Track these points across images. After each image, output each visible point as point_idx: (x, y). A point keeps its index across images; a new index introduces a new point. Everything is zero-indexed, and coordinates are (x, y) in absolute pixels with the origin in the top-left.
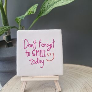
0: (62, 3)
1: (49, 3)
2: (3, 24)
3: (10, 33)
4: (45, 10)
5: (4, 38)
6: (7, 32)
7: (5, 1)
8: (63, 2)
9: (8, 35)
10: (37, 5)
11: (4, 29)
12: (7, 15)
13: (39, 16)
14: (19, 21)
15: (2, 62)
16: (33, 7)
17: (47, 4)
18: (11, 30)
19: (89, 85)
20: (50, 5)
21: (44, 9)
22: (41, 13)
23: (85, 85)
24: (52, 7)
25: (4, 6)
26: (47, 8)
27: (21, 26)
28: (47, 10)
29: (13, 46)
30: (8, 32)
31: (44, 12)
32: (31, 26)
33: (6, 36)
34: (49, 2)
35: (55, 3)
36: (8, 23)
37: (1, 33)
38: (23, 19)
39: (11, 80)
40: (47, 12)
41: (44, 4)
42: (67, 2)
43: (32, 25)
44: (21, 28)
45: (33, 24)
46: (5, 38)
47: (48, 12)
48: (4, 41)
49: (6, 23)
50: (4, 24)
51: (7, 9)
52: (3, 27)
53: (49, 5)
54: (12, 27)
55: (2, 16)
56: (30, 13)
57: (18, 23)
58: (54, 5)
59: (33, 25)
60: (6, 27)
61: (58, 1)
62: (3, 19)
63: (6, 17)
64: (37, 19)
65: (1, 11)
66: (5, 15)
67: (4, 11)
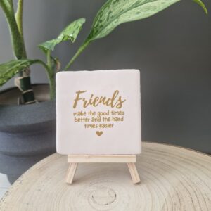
0: (138, 13)
1: (110, 12)
2: (14, 53)
4: (102, 26)
5: (17, 82)
6: (23, 70)
7: (18, 4)
8: (139, 10)
9: (25, 76)
11: (15, 66)
13: (89, 38)
16: (74, 22)
17: (107, 14)
18: (32, 67)
20: (112, 17)
21: (100, 24)
22: (95, 31)
24: (116, 20)
25: (17, 16)
26: (107, 23)
27: (51, 58)
28: (107, 26)
30: (25, 71)
31: (100, 29)
32: (73, 59)
33: (21, 78)
34: (112, 10)
35: (123, 12)
37: (9, 75)
38: (53, 49)
40: (105, 32)
41: (100, 14)
42: (147, 12)
43: (75, 57)
44: (51, 62)
45: (77, 54)
46: (19, 82)
47: (109, 32)
48: (17, 88)
49: (21, 53)
50: (16, 53)
53: (111, 15)
54: (32, 62)
55: (11, 36)
58: (121, 17)
59: (78, 57)
61: (130, 9)
62: (15, 43)
63: (20, 38)
64: (86, 45)
65: (9, 25)
66: (19, 34)
67: (17, 26)
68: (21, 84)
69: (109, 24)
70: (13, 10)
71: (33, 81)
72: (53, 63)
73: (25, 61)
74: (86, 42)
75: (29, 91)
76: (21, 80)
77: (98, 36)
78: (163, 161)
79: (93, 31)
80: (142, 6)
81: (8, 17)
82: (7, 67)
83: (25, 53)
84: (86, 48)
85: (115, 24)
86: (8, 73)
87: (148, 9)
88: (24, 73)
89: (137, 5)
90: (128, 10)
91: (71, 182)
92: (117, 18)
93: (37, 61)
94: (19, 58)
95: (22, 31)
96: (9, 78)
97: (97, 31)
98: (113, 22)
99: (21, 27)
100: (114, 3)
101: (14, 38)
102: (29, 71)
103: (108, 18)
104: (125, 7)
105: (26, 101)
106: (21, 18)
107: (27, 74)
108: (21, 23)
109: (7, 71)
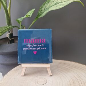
0: (56, 7)
1: (45, 7)
3: (12, 31)
4: (42, 13)
5: (7, 35)
6: (10, 30)
7: (9, 4)
10: (34, 9)
13: (37, 17)
14: (20, 22)
17: (44, 8)
18: (14, 29)
20: (46, 9)
23: (72, 79)
24: (48, 10)
25: (8, 9)
26: (44, 11)
27: (22, 25)
29: (15, 43)
32: (30, 26)
33: (9, 34)
35: (50, 7)
36: (11, 23)
37: (4, 32)
40: (43, 15)
41: (41, 8)
45: (32, 24)
46: (8, 35)
47: (45, 15)
48: (7, 38)
49: (9, 23)
50: (7, 23)
52: (6, 27)
53: (46, 8)
54: (14, 27)
55: (6, 17)
56: (27, 16)
60: (8, 27)
61: (53, 5)
62: (7, 19)
63: (9, 18)
65: (5, 12)
67: (8, 13)
68: (9, 36)
70: (7, 6)
71: (14, 35)
74: (36, 19)
75: (12, 39)
77: (41, 17)
79: (38, 15)
80: (58, 4)
82: (3, 28)
84: (35, 21)
85: (47, 11)
87: (60, 5)
88: (10, 32)
89: (56, 4)
91: (23, 75)
92: (48, 9)
93: (16, 26)
94: (9, 25)
95: (10, 15)
97: (40, 15)
99: (10, 13)
100: (47, 3)
101: (7, 17)
102: (13, 31)
103: (44, 10)
104: (51, 5)
105: (11, 43)
107: (12, 32)
108: (10, 12)
109: (4, 30)
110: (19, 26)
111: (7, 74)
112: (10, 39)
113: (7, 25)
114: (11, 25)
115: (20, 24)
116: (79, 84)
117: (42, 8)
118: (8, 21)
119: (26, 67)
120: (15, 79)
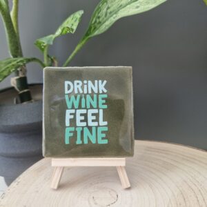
0: (138, 7)
1: (108, 8)
2: (9, 52)
4: (100, 22)
5: (13, 81)
6: (19, 69)
7: (14, 1)
8: (138, 5)
9: (21, 75)
10: (81, 12)
11: (11, 64)
12: (18, 33)
13: (87, 34)
14: (45, 46)
15: (7, 135)
16: (72, 16)
17: (105, 9)
18: (28, 66)
19: (190, 187)
20: (111, 13)
21: (98, 20)
22: (93, 28)
23: (181, 188)
24: (114, 16)
25: (12, 14)
27: (48, 56)
28: (105, 22)
29: (33, 101)
30: (21, 70)
31: (98, 26)
32: (70, 57)
33: (18, 77)
34: (110, 6)
35: (121, 7)
36: (21, 50)
37: (5, 73)
39: (25, 172)
40: (104, 28)
41: (97, 10)
42: (147, 6)
43: (72, 55)
44: (48, 61)
45: (75, 52)
46: (15, 82)
47: (107, 28)
48: (13, 88)
49: (17, 51)
50: (12, 52)
51: (19, 19)
52: (9, 60)
53: (109, 11)
54: (29, 60)
55: (7, 35)
56: (64, 32)
57: (43, 50)
58: (119, 12)
60: (15, 61)
61: (129, 3)
62: (11, 42)
63: (15, 36)
64: (83, 42)
65: (4, 24)
66: (14, 32)
67: (12, 25)
68: (17, 84)
69: (107, 20)
70: (8, 8)
71: (30, 81)
72: (50, 62)
73: (21, 59)
74: (84, 39)
75: (26, 91)
76: (17, 80)
77: (96, 33)
78: (165, 160)
79: (91, 28)
81: (3, 15)
82: (2, 65)
83: (21, 52)
84: (83, 46)
85: (113, 19)
86: (4, 71)
88: (20, 72)
90: (127, 5)
92: (116, 13)
93: (34, 59)
94: (15, 56)
95: (17, 29)
96: (5, 77)
97: (95, 29)
98: (112, 18)
99: (17, 26)
101: (10, 36)
102: (26, 71)
103: (106, 15)
104: (123, 3)
105: (22, 101)
106: (16, 16)
107: (24, 74)
108: (17, 22)
109: (3, 69)
110: (43, 58)
111: (17, 179)
112: (21, 92)
113: (12, 57)
114: (21, 56)
115: (45, 52)
116: (198, 201)
117: (99, 10)
118: (13, 46)
119: (64, 168)
120: (37, 192)
